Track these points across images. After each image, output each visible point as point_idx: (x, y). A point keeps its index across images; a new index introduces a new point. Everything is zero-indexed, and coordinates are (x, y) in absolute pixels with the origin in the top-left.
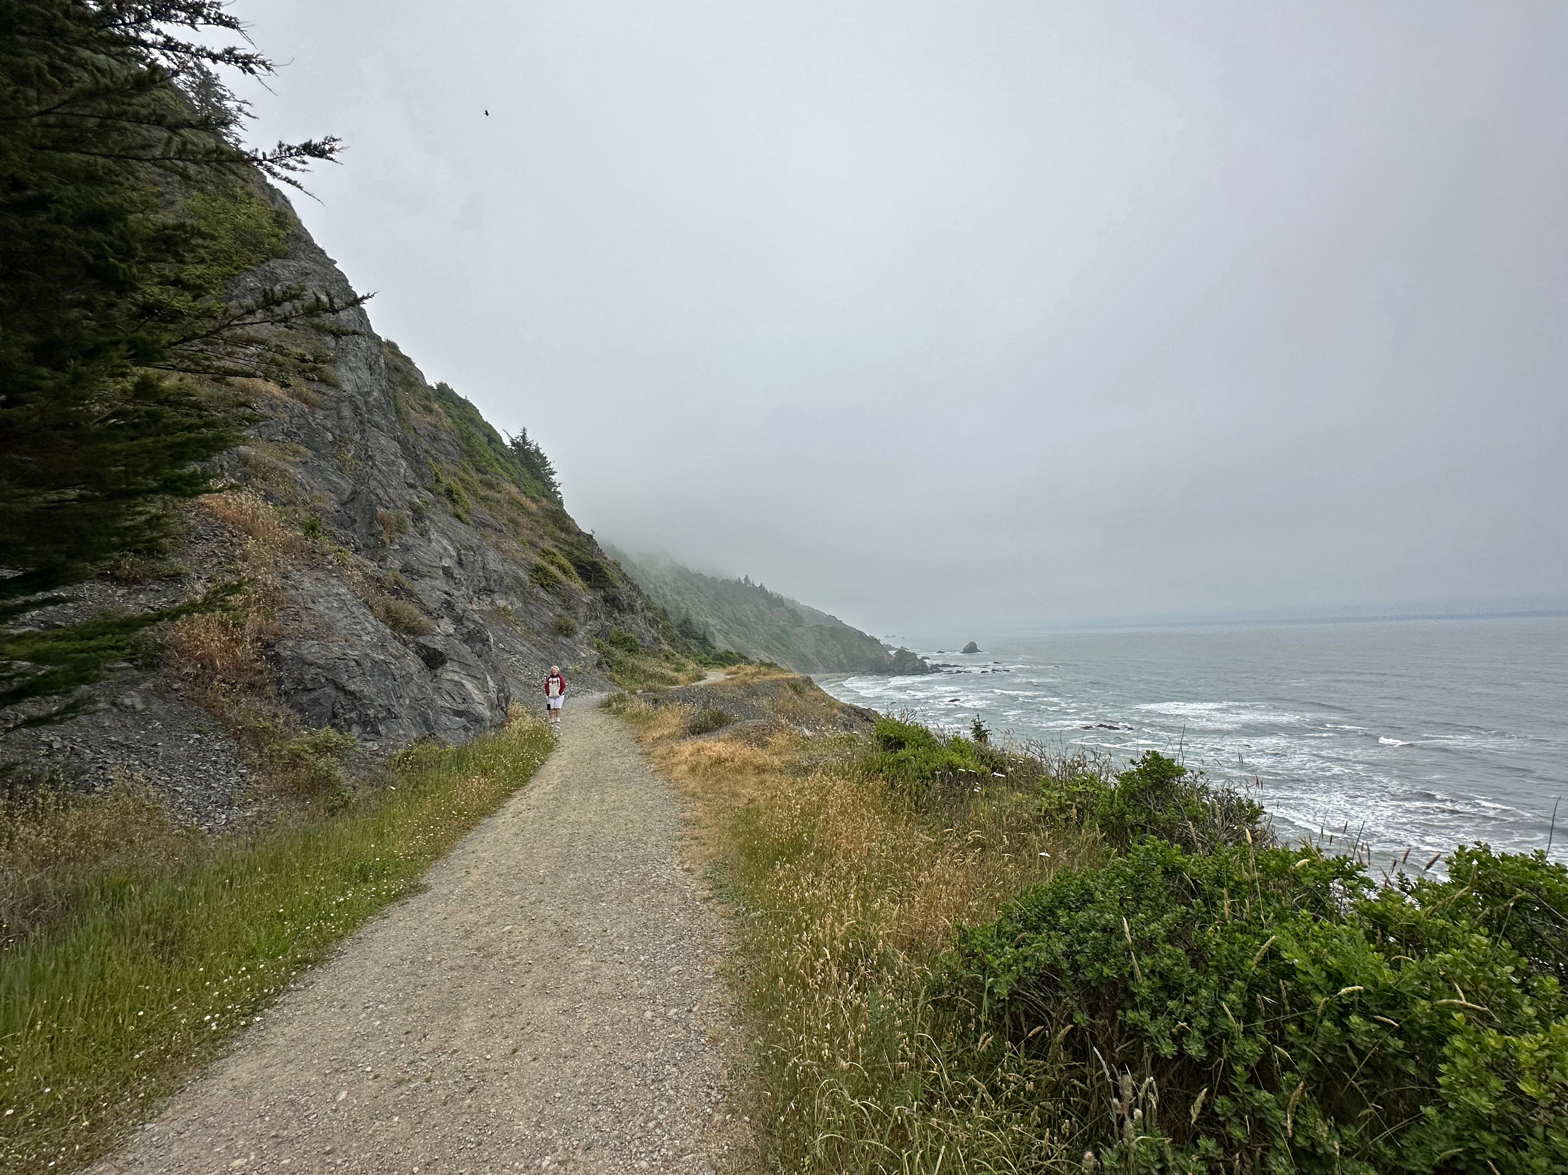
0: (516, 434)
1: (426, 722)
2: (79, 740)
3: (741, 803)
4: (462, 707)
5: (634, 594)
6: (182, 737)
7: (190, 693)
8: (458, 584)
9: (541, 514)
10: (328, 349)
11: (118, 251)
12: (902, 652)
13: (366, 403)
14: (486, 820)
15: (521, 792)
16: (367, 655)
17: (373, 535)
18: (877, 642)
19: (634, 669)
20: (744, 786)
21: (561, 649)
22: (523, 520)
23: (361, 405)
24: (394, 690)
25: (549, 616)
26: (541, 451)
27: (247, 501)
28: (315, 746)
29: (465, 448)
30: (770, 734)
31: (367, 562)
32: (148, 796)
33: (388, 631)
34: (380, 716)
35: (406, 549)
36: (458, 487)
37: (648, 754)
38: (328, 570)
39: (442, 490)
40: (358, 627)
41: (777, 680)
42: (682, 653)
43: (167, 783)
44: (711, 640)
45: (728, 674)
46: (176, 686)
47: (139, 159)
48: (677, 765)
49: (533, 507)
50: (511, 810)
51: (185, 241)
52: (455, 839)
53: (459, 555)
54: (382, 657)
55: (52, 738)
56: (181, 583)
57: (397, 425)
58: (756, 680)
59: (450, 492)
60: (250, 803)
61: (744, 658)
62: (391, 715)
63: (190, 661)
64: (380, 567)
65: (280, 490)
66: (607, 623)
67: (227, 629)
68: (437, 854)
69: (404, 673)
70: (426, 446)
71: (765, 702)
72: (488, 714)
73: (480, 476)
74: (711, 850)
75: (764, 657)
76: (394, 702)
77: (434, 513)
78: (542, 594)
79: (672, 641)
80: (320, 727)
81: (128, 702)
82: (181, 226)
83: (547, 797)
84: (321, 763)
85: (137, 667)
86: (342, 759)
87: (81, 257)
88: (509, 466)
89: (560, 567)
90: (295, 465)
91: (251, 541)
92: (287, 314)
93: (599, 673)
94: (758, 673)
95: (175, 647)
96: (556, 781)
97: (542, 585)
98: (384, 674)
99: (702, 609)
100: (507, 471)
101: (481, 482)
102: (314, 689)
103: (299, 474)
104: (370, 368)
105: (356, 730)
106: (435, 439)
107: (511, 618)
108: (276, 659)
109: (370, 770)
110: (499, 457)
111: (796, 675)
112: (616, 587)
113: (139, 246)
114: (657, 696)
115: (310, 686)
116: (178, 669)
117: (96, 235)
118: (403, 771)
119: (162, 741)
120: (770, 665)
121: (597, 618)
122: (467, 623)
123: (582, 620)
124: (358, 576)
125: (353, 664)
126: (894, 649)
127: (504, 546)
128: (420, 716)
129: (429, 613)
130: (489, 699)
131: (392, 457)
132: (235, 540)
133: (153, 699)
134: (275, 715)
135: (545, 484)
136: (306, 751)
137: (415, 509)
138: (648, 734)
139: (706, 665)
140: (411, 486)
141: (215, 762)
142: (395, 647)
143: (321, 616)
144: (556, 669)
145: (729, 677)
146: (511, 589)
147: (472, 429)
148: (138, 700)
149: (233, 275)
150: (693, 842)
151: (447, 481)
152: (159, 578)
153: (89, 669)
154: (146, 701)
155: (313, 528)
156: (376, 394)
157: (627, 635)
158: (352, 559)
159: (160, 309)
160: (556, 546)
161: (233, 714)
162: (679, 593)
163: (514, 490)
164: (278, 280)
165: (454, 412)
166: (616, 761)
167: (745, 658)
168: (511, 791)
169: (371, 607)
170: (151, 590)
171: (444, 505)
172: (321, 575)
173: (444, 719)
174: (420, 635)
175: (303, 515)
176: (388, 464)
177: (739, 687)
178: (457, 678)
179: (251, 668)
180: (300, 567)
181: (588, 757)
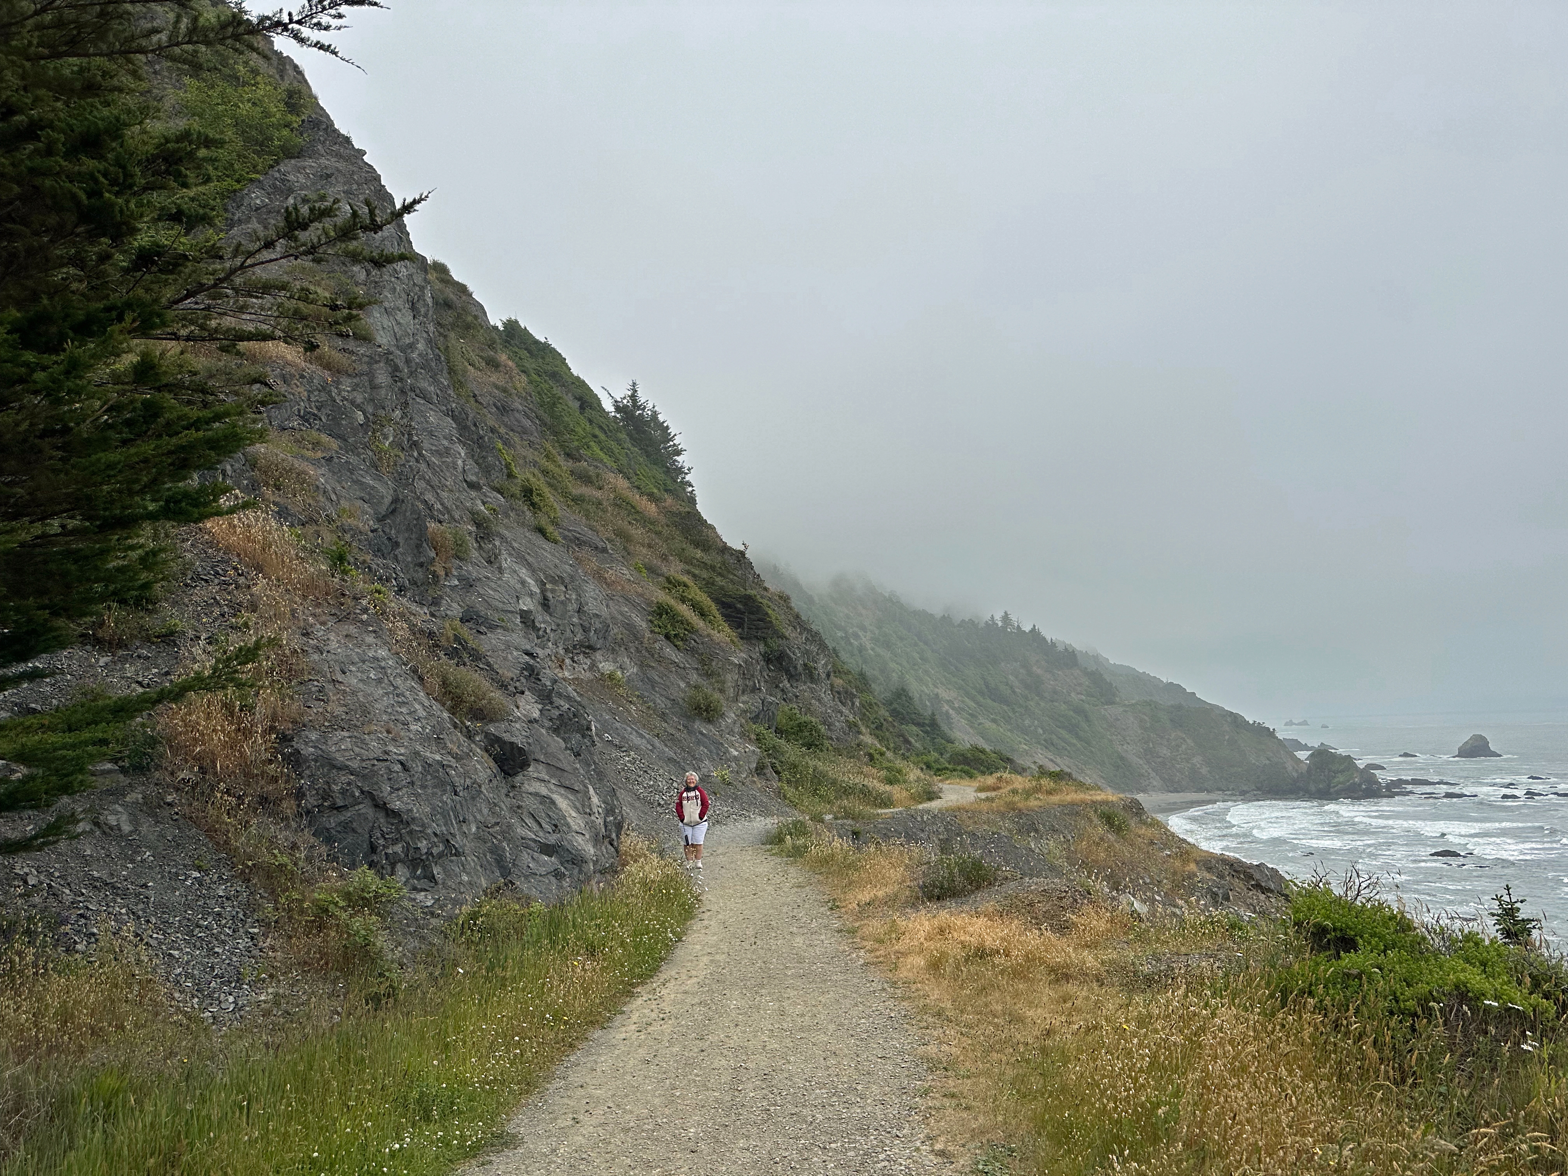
0: (621, 392)
1: (500, 862)
2: (57, 874)
3: (1028, 1036)
4: (552, 839)
5: (814, 648)
6: (177, 874)
7: (187, 809)
8: (542, 637)
9: (663, 520)
10: (357, 284)
11: (114, 182)
12: (1322, 756)
13: (408, 361)
14: (598, 1034)
15: (648, 987)
16: (417, 753)
17: (421, 565)
18: (1271, 734)
19: (818, 779)
20: (1030, 1004)
21: (699, 743)
22: (637, 532)
23: (401, 364)
24: (454, 809)
25: (680, 687)
26: (661, 418)
27: (257, 521)
28: (347, 896)
29: (548, 420)
30: (1074, 906)
31: (414, 607)
32: (139, 962)
33: (446, 715)
34: (435, 851)
35: (468, 584)
36: (539, 483)
37: (853, 932)
38: (362, 621)
39: (517, 490)
40: (404, 710)
41: (1073, 804)
42: (895, 750)
43: (160, 944)
44: (944, 728)
45: (980, 790)
46: (169, 799)
47: (142, 51)
48: (905, 954)
49: (652, 509)
50: (635, 1017)
51: (191, 155)
52: (552, 1061)
53: (543, 592)
54: (438, 757)
55: (26, 870)
56: (176, 645)
57: (451, 392)
58: (1033, 803)
59: (528, 493)
60: (264, 980)
61: (1007, 762)
62: (452, 851)
63: (186, 761)
64: (432, 615)
65: (297, 503)
66: (771, 699)
67: (232, 714)
68: (529, 1085)
69: (468, 782)
70: (491, 422)
71: (1051, 845)
72: (590, 850)
73: (570, 463)
74: (981, 1119)
75: (1043, 758)
76: (455, 829)
77: (507, 528)
78: (669, 651)
79: (878, 729)
80: (353, 866)
81: (112, 820)
82: (185, 136)
83: (689, 1000)
84: (357, 923)
85: (123, 771)
86: (384, 919)
87: (74, 196)
88: (613, 445)
89: (696, 607)
90: (315, 463)
91: (262, 582)
92: (315, 240)
93: (760, 783)
94: (1038, 789)
95: (169, 741)
96: (702, 969)
97: (667, 637)
98: (441, 784)
99: (926, 672)
100: (610, 452)
101: (572, 473)
102: (345, 807)
103: (319, 475)
104: (413, 308)
105: (402, 871)
106: (503, 410)
107: (621, 691)
108: (295, 760)
109: (423, 938)
110: (597, 432)
111: (1110, 795)
112: (783, 637)
113: (137, 170)
114: (858, 827)
115: (340, 803)
116: (172, 773)
117: (90, 164)
118: (469, 942)
119: (153, 879)
120: (1058, 776)
121: (755, 690)
122: (559, 701)
123: (731, 692)
124: (402, 630)
125: (398, 767)
126: (1305, 748)
127: (610, 575)
128: (491, 852)
129: (503, 686)
130: (591, 825)
131: (445, 443)
132: (242, 580)
133: (142, 817)
134: (294, 847)
135: (668, 471)
136: (336, 904)
137: (479, 522)
138: (850, 896)
139: (939, 771)
140: (472, 486)
141: (219, 914)
142: (456, 741)
143: (354, 693)
144: (694, 777)
145: (983, 795)
146: (621, 643)
147: (557, 391)
148: (124, 817)
149: (235, 191)
150: (947, 1102)
151: (523, 474)
152: (148, 639)
153: (72, 774)
154: (135, 821)
155: (341, 558)
156: (421, 346)
157: (804, 718)
158: (394, 603)
159: (159, 254)
160: (688, 572)
161: (239, 842)
162: (888, 645)
163: (622, 483)
164: (290, 191)
165: (530, 364)
166: (799, 941)
167: (1009, 760)
168: (633, 985)
169: (421, 679)
170: (139, 657)
171: (520, 513)
172: (352, 629)
173: (525, 857)
174: (491, 721)
175: (328, 538)
176: (438, 453)
177: (1003, 816)
178: (544, 791)
179: (263, 772)
180: (323, 618)
181: (750, 932)
